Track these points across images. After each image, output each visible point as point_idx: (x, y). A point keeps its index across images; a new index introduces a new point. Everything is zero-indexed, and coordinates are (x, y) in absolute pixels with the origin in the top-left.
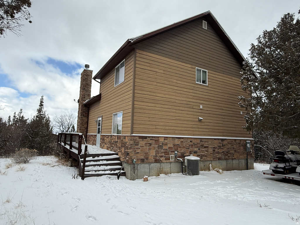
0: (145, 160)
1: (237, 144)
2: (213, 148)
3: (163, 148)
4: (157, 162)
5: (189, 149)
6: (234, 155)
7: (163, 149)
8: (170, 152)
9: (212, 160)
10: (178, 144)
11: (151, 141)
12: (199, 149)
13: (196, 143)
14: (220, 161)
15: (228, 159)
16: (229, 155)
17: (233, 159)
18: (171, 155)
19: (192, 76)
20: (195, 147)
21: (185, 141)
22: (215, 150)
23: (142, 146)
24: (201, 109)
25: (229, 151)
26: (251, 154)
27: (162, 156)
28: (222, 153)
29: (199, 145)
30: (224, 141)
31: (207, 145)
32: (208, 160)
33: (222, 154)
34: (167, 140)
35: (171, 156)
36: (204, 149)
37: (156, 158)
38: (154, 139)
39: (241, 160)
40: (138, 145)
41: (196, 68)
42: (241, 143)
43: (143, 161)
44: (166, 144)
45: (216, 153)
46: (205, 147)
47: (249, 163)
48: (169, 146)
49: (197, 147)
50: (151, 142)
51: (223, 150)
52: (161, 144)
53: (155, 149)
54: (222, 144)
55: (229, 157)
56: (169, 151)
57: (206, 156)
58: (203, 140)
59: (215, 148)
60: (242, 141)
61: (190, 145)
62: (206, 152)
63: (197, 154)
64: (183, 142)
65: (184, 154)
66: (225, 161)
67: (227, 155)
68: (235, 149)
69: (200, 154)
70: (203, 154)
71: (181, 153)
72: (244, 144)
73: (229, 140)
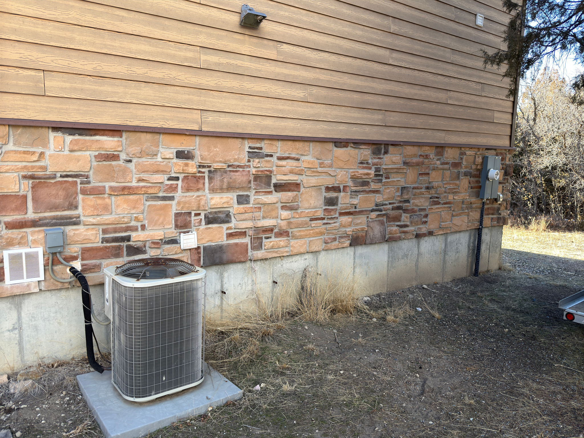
1: (446, 166)
2: (328, 189)
5: (174, 203)
6: (426, 216)
8: (1, 229)
9: (316, 249)
12: (242, 200)
13: (216, 165)
14: (361, 250)
15: (400, 239)
16: (405, 218)
17: (424, 235)
18: (12, 243)
20: (213, 190)
22: (337, 198)
25: (407, 201)
26: (499, 209)
28: (373, 211)
29: (239, 177)
30: (386, 152)
31: (292, 172)
32: (295, 251)
33: (374, 215)
35: (15, 257)
36: (274, 197)
39: (457, 236)
42: (464, 163)
45: (341, 214)
46: (279, 187)
49: (230, 188)
51: (378, 198)
54: (377, 170)
55: (406, 226)
57: (282, 233)
58: (266, 147)
59: (336, 189)
60: (468, 153)
61: (177, 179)
62: (285, 214)
63: (231, 225)
64: (115, 157)
65: (134, 235)
66: (385, 247)
67: (397, 219)
68: (433, 191)
69: (249, 224)
70: (268, 223)
71: (104, 231)
72: (474, 167)
73: (410, 150)
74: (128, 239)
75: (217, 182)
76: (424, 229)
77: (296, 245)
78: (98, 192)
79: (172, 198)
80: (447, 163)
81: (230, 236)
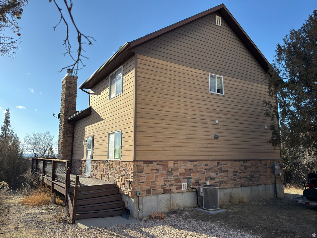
0: (152, 190)
1: (262, 166)
2: (234, 172)
3: (172, 175)
4: (166, 193)
5: (205, 175)
6: (259, 179)
7: (173, 175)
8: (181, 180)
9: (233, 187)
10: (191, 168)
11: (158, 166)
12: (217, 174)
13: (212, 167)
14: (243, 188)
15: (253, 186)
16: (253, 179)
17: (259, 185)
18: (183, 182)
19: (205, 84)
20: (211, 172)
21: (199, 164)
22: (236, 174)
23: (148, 174)
24: (217, 124)
25: (254, 175)
26: (280, 178)
27: (172, 185)
28: (245, 177)
29: (216, 169)
30: (247, 162)
31: (226, 168)
32: (228, 187)
33: (245, 179)
34: (177, 164)
35: (183, 185)
36: (223, 174)
37: (165, 187)
38: (161, 163)
39: (269, 185)
40: (143, 172)
41: (210, 74)
42: (268, 164)
43: (148, 192)
44: (177, 169)
45: (238, 178)
46: (224, 171)
47: (278, 189)
48: (180, 171)
49: (214, 172)
50: (158, 167)
51: (246, 174)
52: (170, 170)
53: (163, 176)
54: (245, 167)
55: (254, 182)
56: (181, 178)
57: (225, 183)
58: (221, 162)
59: (236, 172)
60: (268, 162)
61: (205, 170)
62: (225, 178)
63: (215, 180)
64: (196, 166)
65: (199, 181)
66: (249, 188)
67: (251, 180)
68: (260, 172)
69: (218, 180)
70: (222, 180)
71: (195, 180)
72: (271, 165)
73: (252, 162)
74: (198, 182)
75: (212, 170)
76: (259, 183)
77: (229, 186)
78: (194, 172)
79: (204, 174)
80: (263, 165)
81: (215, 182)
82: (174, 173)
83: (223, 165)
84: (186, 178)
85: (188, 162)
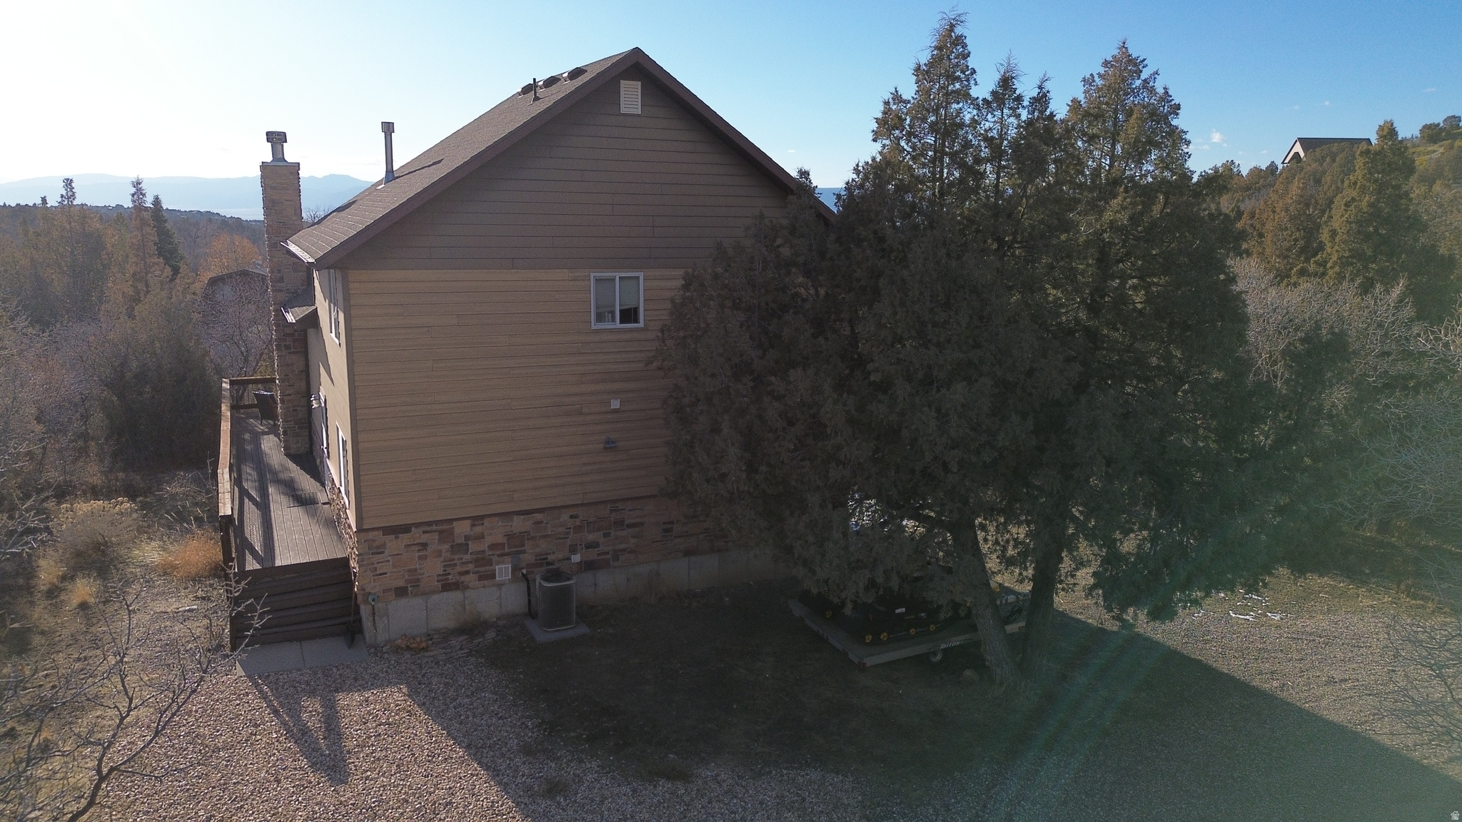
0: (410, 589)
2: (664, 523)
3: (468, 549)
4: (450, 590)
5: (569, 540)
7: (470, 551)
8: (495, 558)
9: (658, 559)
10: (524, 529)
11: (427, 536)
12: (605, 535)
13: (591, 520)
14: (693, 558)
18: (498, 563)
20: (589, 532)
21: (550, 518)
22: (672, 528)
23: (397, 555)
24: (616, 411)
27: (467, 572)
28: (701, 533)
29: (604, 524)
31: (638, 517)
32: (643, 561)
33: (702, 536)
34: (483, 524)
35: (501, 569)
36: (627, 532)
37: (447, 579)
38: (434, 527)
40: (383, 552)
41: (592, 275)
43: (401, 592)
44: (481, 537)
45: (675, 537)
46: (629, 526)
48: (489, 540)
49: (599, 530)
50: (424, 538)
51: (706, 525)
52: (462, 540)
53: (440, 556)
56: (493, 555)
57: (632, 552)
58: (621, 505)
59: (672, 523)
61: (570, 528)
62: (633, 541)
63: (600, 549)
64: (541, 522)
65: (549, 557)
66: (714, 555)
69: (610, 548)
70: (622, 546)
71: (536, 556)
74: (547, 559)
75: (592, 528)
77: (644, 557)
78: (533, 538)
79: (568, 538)
81: (599, 555)
82: (473, 547)
83: (630, 510)
84: (508, 554)
85: (515, 517)
